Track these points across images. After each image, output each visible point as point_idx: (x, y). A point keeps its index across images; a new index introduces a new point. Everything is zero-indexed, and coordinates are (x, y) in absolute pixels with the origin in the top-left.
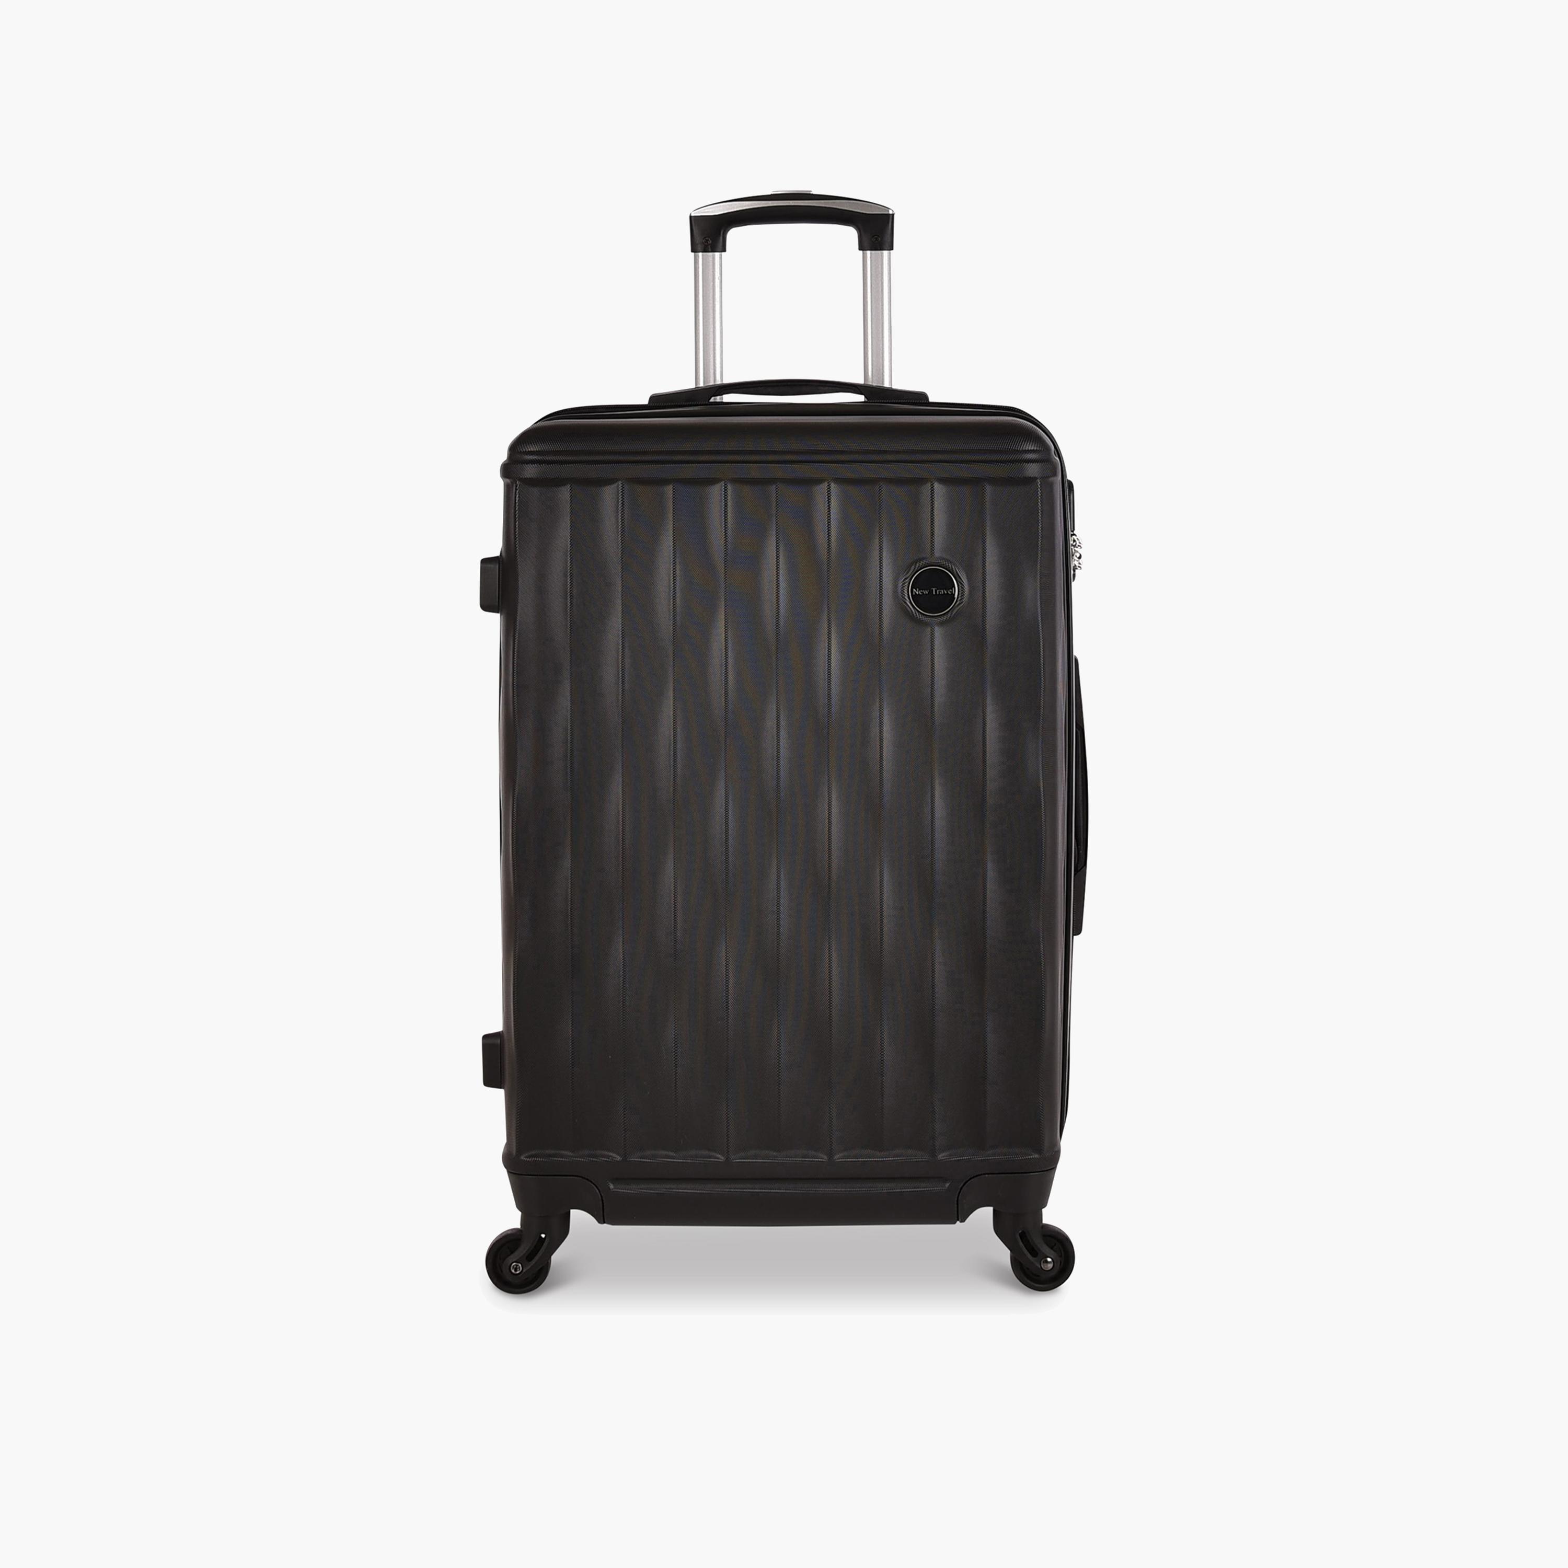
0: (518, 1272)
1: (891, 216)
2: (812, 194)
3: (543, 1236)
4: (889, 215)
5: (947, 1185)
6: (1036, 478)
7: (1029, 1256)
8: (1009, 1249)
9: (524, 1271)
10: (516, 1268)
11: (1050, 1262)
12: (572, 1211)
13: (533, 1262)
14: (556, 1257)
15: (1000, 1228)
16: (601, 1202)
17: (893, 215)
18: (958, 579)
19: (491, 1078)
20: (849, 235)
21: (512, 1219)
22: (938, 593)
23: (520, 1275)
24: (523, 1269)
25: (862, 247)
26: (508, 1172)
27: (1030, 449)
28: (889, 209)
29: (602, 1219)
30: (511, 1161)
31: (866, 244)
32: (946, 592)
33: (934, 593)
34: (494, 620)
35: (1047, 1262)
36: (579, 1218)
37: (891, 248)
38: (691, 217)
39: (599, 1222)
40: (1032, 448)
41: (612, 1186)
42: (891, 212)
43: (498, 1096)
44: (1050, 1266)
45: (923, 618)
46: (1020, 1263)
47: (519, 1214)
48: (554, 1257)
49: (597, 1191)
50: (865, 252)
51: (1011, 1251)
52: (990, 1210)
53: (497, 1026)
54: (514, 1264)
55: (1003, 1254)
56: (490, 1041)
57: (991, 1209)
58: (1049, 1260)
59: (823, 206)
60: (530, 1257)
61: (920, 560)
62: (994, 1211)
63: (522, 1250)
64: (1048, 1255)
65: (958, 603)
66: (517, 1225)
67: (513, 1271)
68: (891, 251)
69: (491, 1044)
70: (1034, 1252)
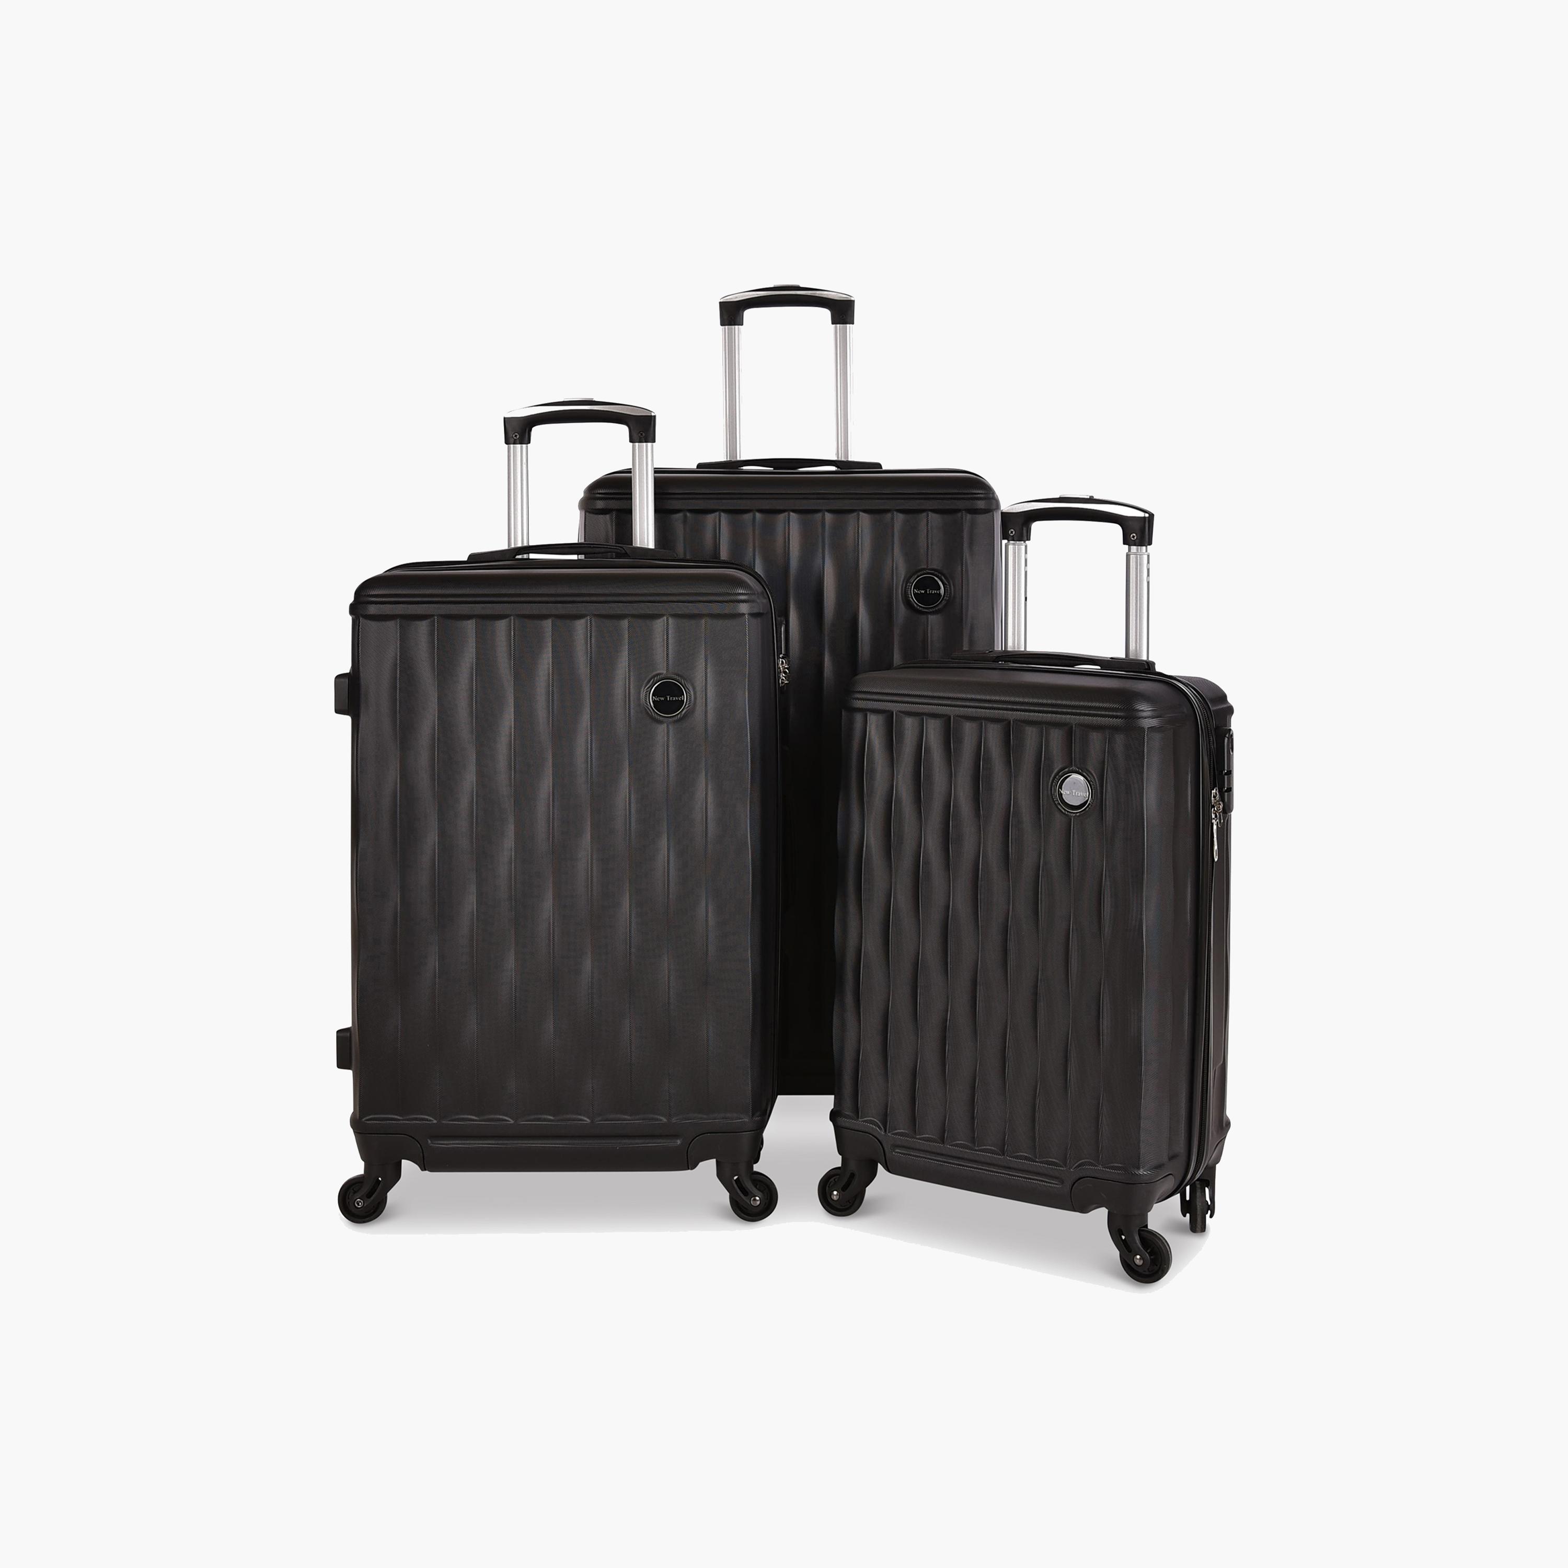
0: (359, 1207)
1: (653, 417)
2: (595, 401)
3: (380, 1179)
4: (651, 416)
5: (679, 1142)
6: (744, 614)
7: (742, 1195)
8: (729, 1192)
9: (365, 1205)
10: (359, 1203)
11: (758, 1200)
12: (403, 1161)
13: (372, 1198)
14: (392, 1195)
15: (721, 1175)
16: (421, 1154)
17: (655, 416)
18: (687, 690)
19: (343, 1062)
20: (623, 431)
21: (356, 1167)
22: (671, 699)
23: (360, 1209)
24: (364, 1204)
25: (632, 440)
26: (355, 1132)
27: (739, 592)
28: (652, 412)
29: (423, 1168)
30: (356, 1123)
31: (635, 436)
32: (677, 699)
33: (668, 699)
34: (347, 720)
35: (755, 1200)
36: (408, 1167)
37: (654, 441)
38: (504, 418)
39: (422, 1170)
40: (741, 592)
41: (429, 1142)
42: (653, 414)
43: (347, 1075)
44: (758, 1203)
45: (661, 719)
46: (737, 1202)
47: (362, 1164)
48: (389, 1194)
49: (419, 1146)
50: (634, 444)
51: (730, 1193)
52: (713, 1162)
53: (348, 1023)
54: (358, 1200)
55: (723, 1196)
56: (341, 1035)
57: (715, 1160)
58: (757, 1198)
59: (602, 409)
60: (369, 1195)
61: (657, 675)
62: (717, 1161)
63: (365, 1189)
64: (756, 1195)
65: (687, 706)
66: (362, 1172)
67: (356, 1205)
68: (654, 444)
69: (343, 1037)
70: (746, 1192)
